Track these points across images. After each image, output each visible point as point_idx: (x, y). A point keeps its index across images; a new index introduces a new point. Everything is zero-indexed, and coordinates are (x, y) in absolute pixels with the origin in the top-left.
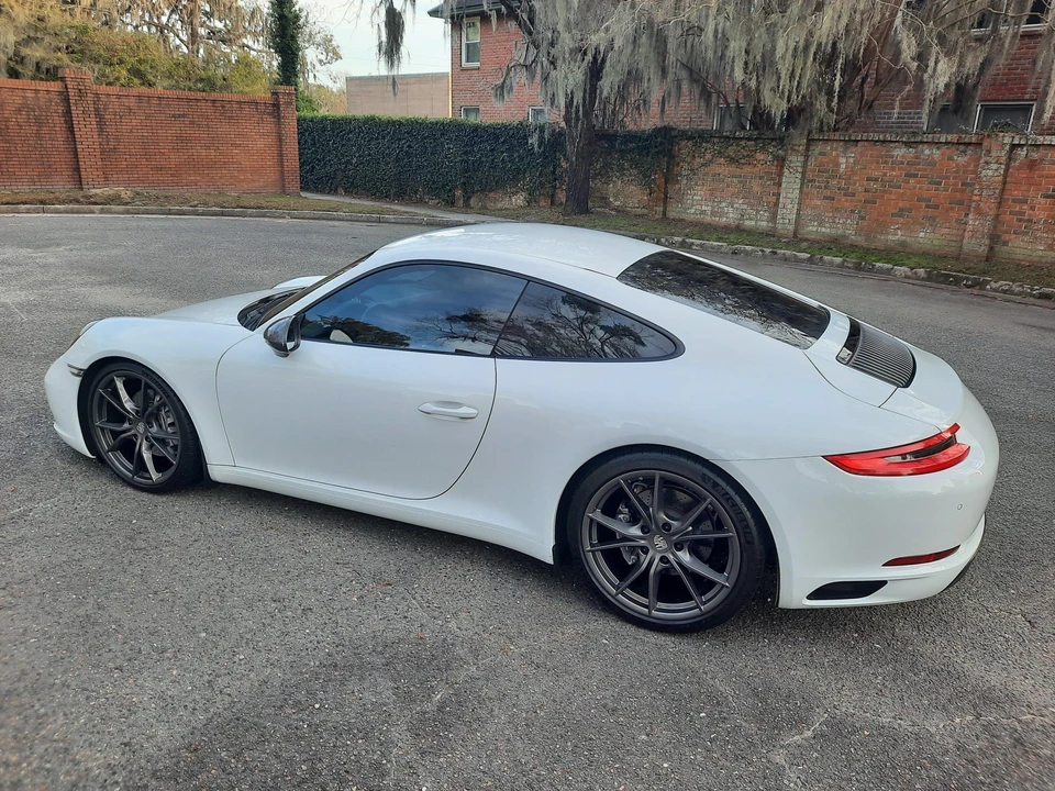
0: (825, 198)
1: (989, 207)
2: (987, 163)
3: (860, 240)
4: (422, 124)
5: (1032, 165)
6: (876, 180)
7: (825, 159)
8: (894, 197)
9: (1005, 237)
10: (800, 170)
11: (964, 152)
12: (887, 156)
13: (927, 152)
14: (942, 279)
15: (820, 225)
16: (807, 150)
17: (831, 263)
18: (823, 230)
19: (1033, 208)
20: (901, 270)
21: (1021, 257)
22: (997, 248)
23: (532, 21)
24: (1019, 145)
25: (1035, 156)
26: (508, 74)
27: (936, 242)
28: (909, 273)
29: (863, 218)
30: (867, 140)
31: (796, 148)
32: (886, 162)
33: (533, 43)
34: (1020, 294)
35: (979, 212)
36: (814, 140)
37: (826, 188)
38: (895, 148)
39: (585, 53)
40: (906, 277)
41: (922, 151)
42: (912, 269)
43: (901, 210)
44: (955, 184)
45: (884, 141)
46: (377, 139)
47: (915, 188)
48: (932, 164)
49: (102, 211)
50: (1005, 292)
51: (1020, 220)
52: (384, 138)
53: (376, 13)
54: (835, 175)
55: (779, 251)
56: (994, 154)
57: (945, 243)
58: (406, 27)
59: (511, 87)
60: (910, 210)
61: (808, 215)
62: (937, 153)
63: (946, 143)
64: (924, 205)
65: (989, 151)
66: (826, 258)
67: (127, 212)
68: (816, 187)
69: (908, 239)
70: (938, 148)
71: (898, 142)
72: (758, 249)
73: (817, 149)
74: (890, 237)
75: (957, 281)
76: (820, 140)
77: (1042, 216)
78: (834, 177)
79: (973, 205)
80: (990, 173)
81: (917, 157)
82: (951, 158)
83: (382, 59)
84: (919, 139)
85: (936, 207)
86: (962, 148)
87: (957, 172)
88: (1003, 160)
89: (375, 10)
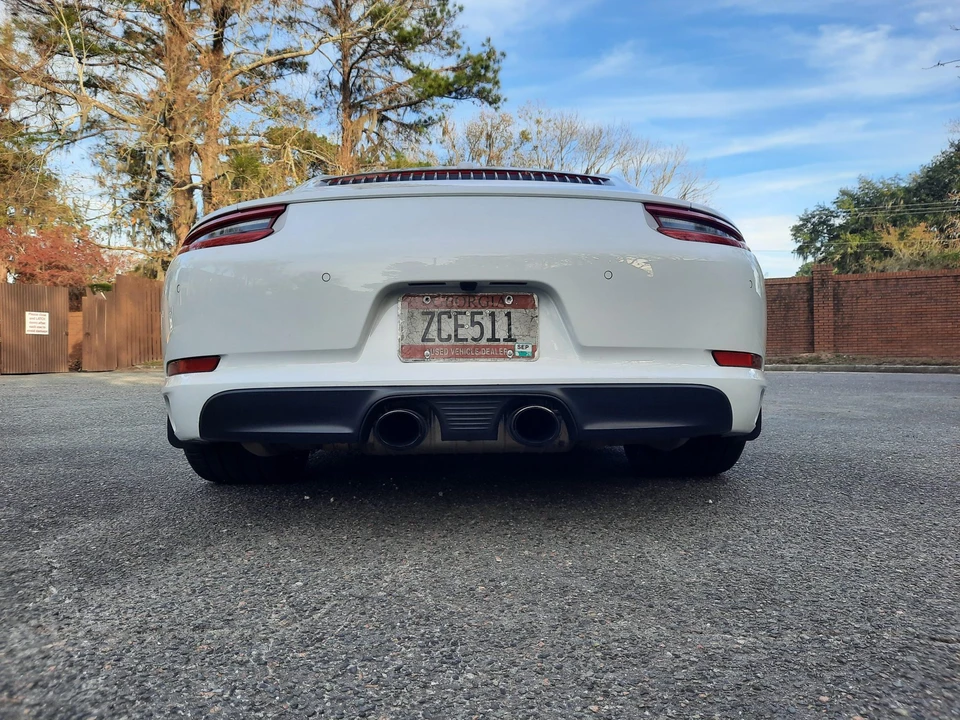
49: (798, 369)
67: (819, 370)
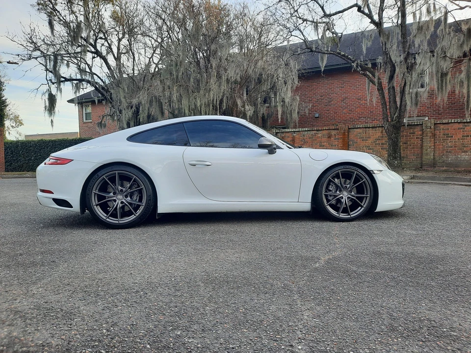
4: (65, 141)
23: (111, 98)
24: (278, 132)
25: (283, 135)
26: (103, 118)
33: (113, 106)
39: (132, 107)
46: (44, 148)
52: (47, 148)
53: (44, 96)
58: (57, 101)
59: (105, 125)
83: (47, 112)
89: (44, 94)
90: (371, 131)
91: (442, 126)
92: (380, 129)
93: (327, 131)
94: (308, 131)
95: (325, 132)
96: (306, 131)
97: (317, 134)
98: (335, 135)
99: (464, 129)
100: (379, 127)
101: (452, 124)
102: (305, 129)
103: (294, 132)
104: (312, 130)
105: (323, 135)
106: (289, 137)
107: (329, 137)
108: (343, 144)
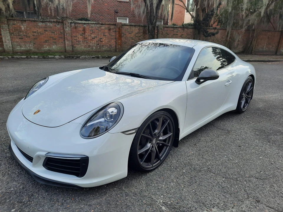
0: (20, 38)
1: (69, 38)
2: (66, 27)
3: (36, 50)
5: (76, 28)
6: (35, 32)
7: (15, 26)
8: (42, 37)
9: (75, 46)
10: (7, 29)
11: (59, 24)
12: (37, 25)
13: (48, 24)
14: (69, 57)
15: (21, 47)
16: (8, 23)
17: (35, 58)
18: (22, 48)
19: (79, 38)
20: (57, 57)
21: (80, 50)
22: (74, 48)
24: (72, 23)
25: (76, 25)
27: (58, 49)
28: (60, 57)
29: (35, 44)
30: (29, 20)
31: (4, 22)
32: (37, 27)
34: (88, 58)
35: (68, 40)
36: (9, 19)
37: (19, 35)
38: (39, 23)
40: (59, 58)
41: (47, 24)
42: (60, 56)
43: (46, 40)
44: (59, 33)
45: (35, 21)
47: (48, 34)
48: (51, 27)
50: (85, 58)
51: (77, 41)
54: (20, 31)
55: (14, 57)
56: (67, 25)
57: (60, 49)
60: (48, 40)
61: (15, 44)
62: (51, 24)
63: (53, 22)
64: (52, 39)
65: (66, 24)
66: (32, 56)
68: (15, 35)
69: (51, 49)
70: (51, 23)
71: (39, 21)
72: (6, 57)
73: (11, 22)
74: (45, 48)
75: (73, 58)
76: (12, 20)
77: (81, 40)
78: (21, 32)
79: (66, 38)
80: (67, 30)
81: (46, 25)
82: (55, 26)
84: (45, 20)
85: (55, 39)
86: (57, 23)
87: (58, 29)
88: (70, 26)
90: (133, 28)
91: (165, 29)
92: (138, 27)
93: (108, 25)
94: (95, 24)
95: (107, 26)
96: (94, 24)
97: (101, 27)
98: (113, 29)
99: (174, 31)
100: (138, 26)
101: (169, 28)
102: (93, 22)
103: (85, 23)
104: (98, 24)
105: (106, 28)
106: (80, 27)
107: (110, 30)
108: (119, 36)
